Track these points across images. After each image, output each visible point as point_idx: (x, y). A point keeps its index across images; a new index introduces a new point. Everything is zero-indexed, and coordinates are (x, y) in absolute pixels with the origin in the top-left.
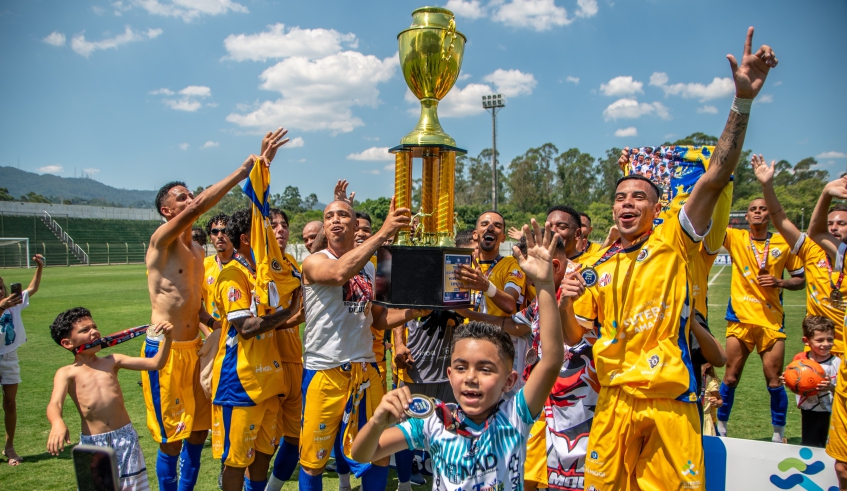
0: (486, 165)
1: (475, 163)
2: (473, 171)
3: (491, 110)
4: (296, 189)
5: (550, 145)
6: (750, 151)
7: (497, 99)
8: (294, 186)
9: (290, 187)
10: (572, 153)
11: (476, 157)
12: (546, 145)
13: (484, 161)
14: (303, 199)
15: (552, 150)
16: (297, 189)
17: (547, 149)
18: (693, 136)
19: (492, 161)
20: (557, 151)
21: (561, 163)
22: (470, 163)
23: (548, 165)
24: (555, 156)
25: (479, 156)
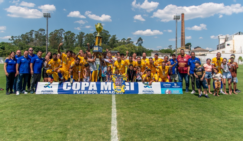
0: (41, 34)
2: (36, 35)
3: (46, 18)
5: (62, 29)
7: (48, 15)
10: (69, 32)
12: (61, 29)
13: (40, 32)
17: (61, 30)
19: (43, 33)
20: (64, 31)
21: (65, 35)
22: (35, 33)
23: (61, 35)
24: (63, 33)
25: (38, 31)
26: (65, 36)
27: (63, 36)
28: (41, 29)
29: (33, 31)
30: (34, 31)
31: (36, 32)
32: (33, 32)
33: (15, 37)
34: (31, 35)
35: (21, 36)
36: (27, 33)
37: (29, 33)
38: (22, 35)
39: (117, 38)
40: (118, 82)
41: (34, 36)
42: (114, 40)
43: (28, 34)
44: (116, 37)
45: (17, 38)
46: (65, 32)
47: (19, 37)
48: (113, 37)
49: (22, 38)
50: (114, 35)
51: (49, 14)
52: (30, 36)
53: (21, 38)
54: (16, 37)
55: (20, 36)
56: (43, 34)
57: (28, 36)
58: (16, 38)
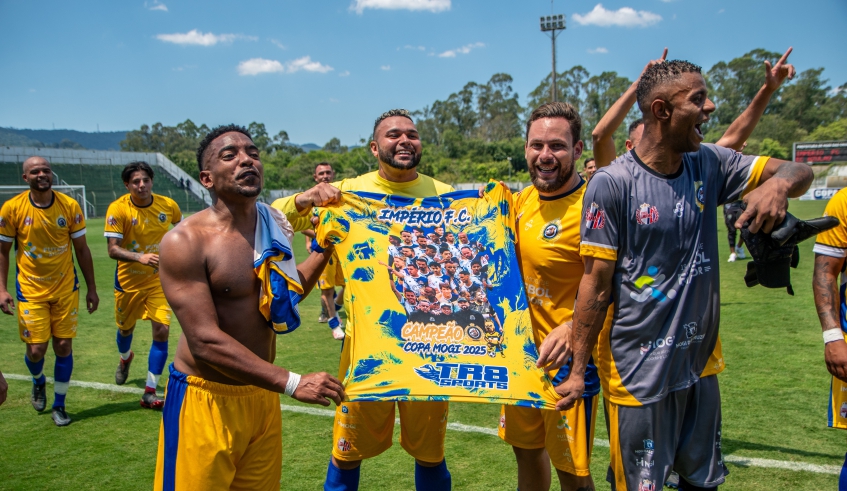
0: (498, 93)
1: (484, 90)
2: (483, 100)
3: (550, 33)
4: (261, 126)
5: (580, 68)
6: (822, 69)
7: (557, 21)
8: (259, 122)
9: (254, 123)
10: (606, 76)
11: (485, 84)
12: (575, 68)
13: (495, 88)
14: (271, 136)
15: (582, 74)
16: (263, 125)
17: (576, 72)
18: (753, 52)
19: (505, 88)
20: (587, 74)
21: (590, 89)
22: (480, 92)
23: (577, 92)
24: (585, 80)
25: (489, 83)
26: (587, 92)
27: (583, 96)
28: (498, 75)
29: (472, 84)
30: (476, 84)
31: (482, 87)
32: (474, 90)
33: (414, 114)
34: (467, 101)
35: (432, 109)
36: (453, 96)
37: (460, 93)
38: (434, 106)
39: (824, 82)
40: (435, 281)
41: (475, 106)
42: (811, 91)
43: (456, 99)
44: (821, 78)
45: (422, 118)
46: (591, 76)
47: (426, 111)
48: (806, 77)
49: (436, 114)
50: (816, 68)
51: (561, 17)
52: (462, 106)
53: (432, 116)
54: (418, 112)
55: (430, 108)
56: (507, 94)
57: (457, 107)
58: (418, 116)
